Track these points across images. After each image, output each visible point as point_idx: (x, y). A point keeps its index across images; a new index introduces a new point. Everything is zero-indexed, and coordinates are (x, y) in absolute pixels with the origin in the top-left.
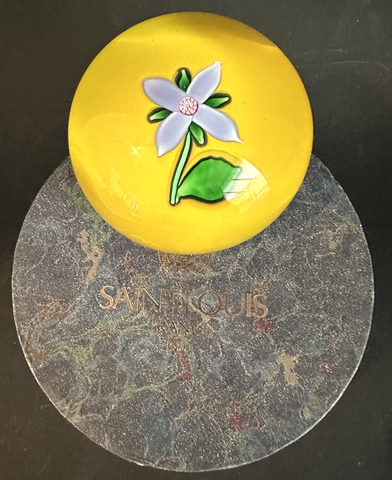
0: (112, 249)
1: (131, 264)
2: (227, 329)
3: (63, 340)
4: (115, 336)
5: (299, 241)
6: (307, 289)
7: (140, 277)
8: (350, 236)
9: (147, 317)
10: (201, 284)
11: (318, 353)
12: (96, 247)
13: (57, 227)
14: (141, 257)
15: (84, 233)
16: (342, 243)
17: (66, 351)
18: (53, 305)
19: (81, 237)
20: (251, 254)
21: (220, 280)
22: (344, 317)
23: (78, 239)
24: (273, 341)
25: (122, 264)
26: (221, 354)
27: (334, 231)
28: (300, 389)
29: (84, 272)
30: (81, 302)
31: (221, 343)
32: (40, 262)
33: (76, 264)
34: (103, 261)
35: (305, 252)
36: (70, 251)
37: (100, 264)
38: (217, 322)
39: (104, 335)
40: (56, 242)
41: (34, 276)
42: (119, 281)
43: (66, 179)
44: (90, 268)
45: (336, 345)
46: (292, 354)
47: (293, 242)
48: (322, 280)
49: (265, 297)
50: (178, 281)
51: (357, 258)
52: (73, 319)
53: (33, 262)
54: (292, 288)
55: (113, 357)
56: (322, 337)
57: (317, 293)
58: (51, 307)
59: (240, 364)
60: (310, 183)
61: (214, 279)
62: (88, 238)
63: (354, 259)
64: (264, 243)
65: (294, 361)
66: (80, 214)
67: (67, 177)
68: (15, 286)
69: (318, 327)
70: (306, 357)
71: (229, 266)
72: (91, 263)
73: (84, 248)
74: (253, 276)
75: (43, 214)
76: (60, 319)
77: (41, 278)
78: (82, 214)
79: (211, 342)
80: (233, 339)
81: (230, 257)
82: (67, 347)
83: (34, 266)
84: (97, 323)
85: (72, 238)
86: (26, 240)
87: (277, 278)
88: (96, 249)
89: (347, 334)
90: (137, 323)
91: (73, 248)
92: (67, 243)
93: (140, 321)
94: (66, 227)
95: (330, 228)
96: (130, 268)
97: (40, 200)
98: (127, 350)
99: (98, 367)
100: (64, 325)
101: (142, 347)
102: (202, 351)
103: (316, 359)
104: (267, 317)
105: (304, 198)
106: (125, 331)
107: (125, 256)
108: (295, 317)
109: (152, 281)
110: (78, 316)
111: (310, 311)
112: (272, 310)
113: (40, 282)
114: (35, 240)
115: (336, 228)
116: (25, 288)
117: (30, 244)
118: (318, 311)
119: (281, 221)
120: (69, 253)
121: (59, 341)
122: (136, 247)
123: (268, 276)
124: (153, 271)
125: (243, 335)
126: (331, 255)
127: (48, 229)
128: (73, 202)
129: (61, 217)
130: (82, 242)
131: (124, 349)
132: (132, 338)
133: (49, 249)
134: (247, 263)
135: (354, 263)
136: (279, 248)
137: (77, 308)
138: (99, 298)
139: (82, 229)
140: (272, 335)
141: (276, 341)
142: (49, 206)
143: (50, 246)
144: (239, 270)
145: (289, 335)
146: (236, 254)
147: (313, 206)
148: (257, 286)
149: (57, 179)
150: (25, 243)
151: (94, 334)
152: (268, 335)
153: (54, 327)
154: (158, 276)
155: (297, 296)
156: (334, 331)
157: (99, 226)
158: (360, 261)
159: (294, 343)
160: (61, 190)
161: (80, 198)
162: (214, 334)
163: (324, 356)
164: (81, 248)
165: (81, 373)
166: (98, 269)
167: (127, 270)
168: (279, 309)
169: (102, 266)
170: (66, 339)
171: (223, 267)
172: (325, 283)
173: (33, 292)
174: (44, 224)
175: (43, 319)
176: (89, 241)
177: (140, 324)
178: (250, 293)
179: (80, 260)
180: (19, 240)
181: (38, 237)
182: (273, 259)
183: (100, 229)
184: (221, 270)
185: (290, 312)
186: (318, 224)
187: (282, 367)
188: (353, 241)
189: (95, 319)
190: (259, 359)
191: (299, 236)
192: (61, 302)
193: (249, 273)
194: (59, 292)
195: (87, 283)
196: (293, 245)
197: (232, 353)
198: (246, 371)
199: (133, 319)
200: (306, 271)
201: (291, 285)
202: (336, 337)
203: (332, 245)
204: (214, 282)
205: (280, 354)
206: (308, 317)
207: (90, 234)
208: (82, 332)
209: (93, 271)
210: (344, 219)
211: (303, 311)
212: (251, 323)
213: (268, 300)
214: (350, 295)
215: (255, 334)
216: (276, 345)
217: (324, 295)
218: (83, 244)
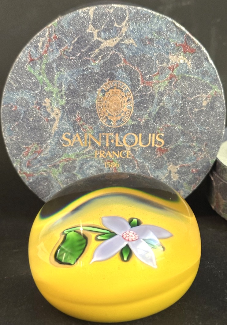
0: (67, 110)
1: (81, 119)
2: (140, 154)
3: (43, 166)
4: (74, 161)
5: (185, 101)
6: (188, 129)
7: (87, 126)
8: (215, 98)
9: (93, 150)
10: (125, 129)
11: (190, 163)
12: (56, 109)
13: (28, 97)
14: (87, 114)
15: (47, 100)
16: (210, 102)
17: (45, 171)
18: (33, 146)
19: (45, 103)
20: (156, 110)
21: (137, 126)
22: (206, 144)
23: (44, 105)
24: (166, 159)
25: (75, 119)
26: (137, 167)
27: (207, 95)
28: (179, 182)
29: (51, 125)
30: (50, 143)
31: (137, 161)
32: (20, 121)
33: (44, 120)
34: (62, 118)
35: (188, 108)
36: (39, 112)
37: (61, 120)
38: (135, 150)
39: (67, 161)
40: (29, 107)
41: (17, 130)
42: (74, 130)
43: (29, 62)
44: (54, 123)
45: (200, 159)
46: (177, 165)
47: (182, 102)
48: (196, 124)
49: (163, 135)
50: (111, 128)
51: (218, 111)
52: (47, 153)
53: (15, 121)
54: (179, 129)
55: (75, 172)
56: (193, 155)
57: (193, 132)
58: (32, 147)
59: (147, 171)
60: (195, 63)
61: (133, 126)
62: (51, 103)
63: (216, 111)
64: (164, 103)
65: (177, 169)
66: (42, 88)
67: (30, 61)
68: (5, 136)
69: (192, 150)
70: (184, 166)
71: (142, 118)
72: (54, 120)
73: (49, 110)
74: (156, 123)
75: (16, 88)
76: (39, 154)
77: (22, 130)
78: (44, 87)
79: (131, 161)
80: (144, 159)
81: (143, 112)
82: (45, 169)
83: (16, 123)
84: (63, 155)
85: (39, 104)
86: (8, 107)
87: (170, 124)
88: (56, 110)
89: (207, 153)
90: (87, 153)
91: (41, 110)
92: (36, 107)
93: (89, 152)
94: (34, 97)
95: (204, 93)
96: (80, 121)
97: (12, 78)
98: (83, 168)
99: (66, 178)
100: (41, 157)
101: (91, 166)
102: (126, 166)
103: (189, 167)
104: (163, 146)
105: (191, 73)
106: (80, 158)
107: (76, 114)
108: (179, 145)
109: (94, 129)
110: (50, 151)
111: (188, 142)
112: (167, 142)
113: (22, 133)
114: (14, 106)
115: (208, 92)
116: (13, 137)
117: (11, 109)
118: (192, 141)
119: (175, 89)
120: (39, 114)
121: (40, 166)
122: (83, 108)
123: (165, 123)
124: (95, 123)
125: (149, 156)
126: (203, 110)
127: (21, 98)
128: (36, 79)
129: (29, 90)
130: (47, 106)
131: (80, 168)
132: (84, 162)
133: (25, 112)
134: (153, 115)
135: (216, 114)
136: (173, 106)
137: (49, 147)
138: (62, 140)
139: (45, 98)
140: (166, 155)
141: (168, 159)
142: (20, 82)
143: (25, 109)
144: (148, 120)
145: (175, 155)
146: (146, 110)
147: (196, 79)
148: (159, 129)
149: (22, 63)
150: (7, 108)
151: (61, 161)
152: (164, 155)
153: (35, 158)
154: (98, 126)
155: (181, 133)
156: (200, 152)
157: (57, 95)
158: (219, 112)
159: (177, 159)
160: (27, 71)
161: (41, 76)
162: (133, 157)
163: (194, 164)
164: (46, 110)
165: (56, 183)
166: (59, 123)
167: (78, 123)
168: (171, 141)
169: (62, 121)
170: (44, 165)
171: (138, 118)
172: (198, 126)
173: (18, 139)
174: (18, 95)
175: (27, 154)
176: (51, 105)
177: (89, 154)
178: (154, 133)
179: (47, 118)
180: (2, 107)
181: (16, 104)
182: (169, 112)
183: (58, 97)
184: (137, 120)
185: (177, 143)
186: (198, 90)
187: (170, 172)
188: (217, 100)
189: (61, 153)
190: (158, 168)
191: (185, 98)
192: (38, 144)
193: (154, 122)
194: (35, 138)
195: (53, 132)
196: (181, 104)
197: (143, 166)
198: (151, 175)
199: (85, 151)
200: (188, 119)
201: (178, 128)
202: (201, 155)
203: (204, 104)
204: (133, 128)
205: (170, 165)
206: (187, 145)
207: (51, 101)
208: (53, 161)
209: (56, 124)
210: (213, 87)
211: (184, 142)
212: (154, 150)
213: (165, 136)
214: (211, 132)
215: (156, 155)
216: (168, 161)
217: (197, 132)
218: (47, 108)
